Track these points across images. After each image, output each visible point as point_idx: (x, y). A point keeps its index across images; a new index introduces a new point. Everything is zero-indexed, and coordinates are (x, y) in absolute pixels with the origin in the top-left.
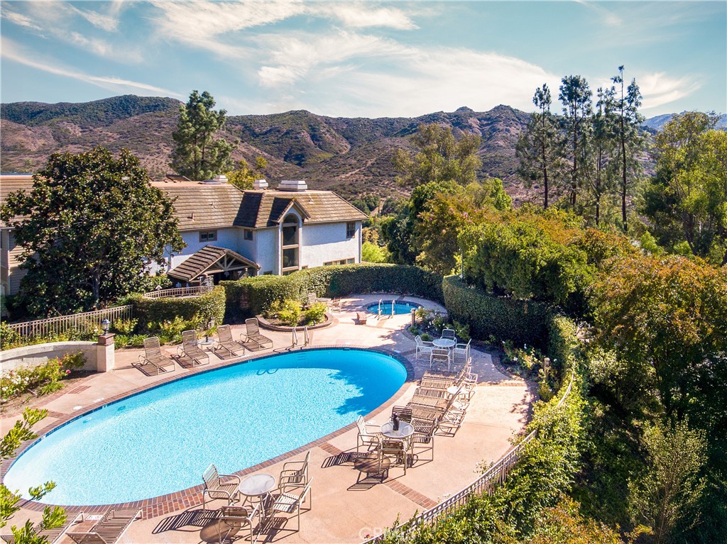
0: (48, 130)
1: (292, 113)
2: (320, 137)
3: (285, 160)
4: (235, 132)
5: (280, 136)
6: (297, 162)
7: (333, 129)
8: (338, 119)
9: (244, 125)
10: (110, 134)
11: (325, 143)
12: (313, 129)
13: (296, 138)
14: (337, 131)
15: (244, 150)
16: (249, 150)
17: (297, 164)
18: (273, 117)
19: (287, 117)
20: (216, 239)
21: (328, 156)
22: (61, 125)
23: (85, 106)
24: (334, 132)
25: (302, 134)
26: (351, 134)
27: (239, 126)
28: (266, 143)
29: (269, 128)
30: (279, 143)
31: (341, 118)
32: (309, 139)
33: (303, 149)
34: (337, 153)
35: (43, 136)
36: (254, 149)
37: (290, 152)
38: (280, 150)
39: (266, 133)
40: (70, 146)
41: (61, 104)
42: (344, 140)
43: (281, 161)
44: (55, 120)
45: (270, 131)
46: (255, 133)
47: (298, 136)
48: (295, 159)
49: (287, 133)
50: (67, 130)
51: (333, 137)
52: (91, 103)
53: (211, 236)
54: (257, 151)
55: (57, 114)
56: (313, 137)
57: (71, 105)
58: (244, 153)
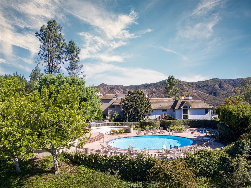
0: (149, 90)
1: (212, 79)
2: (222, 86)
3: (210, 94)
4: (194, 87)
5: (208, 87)
6: (214, 95)
7: (227, 83)
8: (229, 80)
9: (196, 84)
10: (162, 90)
11: (224, 88)
12: (220, 84)
13: (214, 87)
14: (229, 84)
15: (196, 92)
16: (198, 92)
17: (214, 96)
18: (206, 81)
19: (210, 81)
20: (166, 112)
21: (225, 92)
22: (151, 88)
23: (156, 83)
24: (228, 84)
25: (216, 86)
26: (235, 85)
27: (195, 85)
28: (203, 89)
29: (204, 85)
30: (208, 89)
31: (231, 79)
32: (218, 87)
33: (216, 90)
34: (229, 91)
35: (148, 91)
36: (199, 91)
37: (212, 92)
38: (208, 91)
39: (203, 86)
40: (153, 93)
41: (152, 83)
42: (232, 87)
43: (209, 95)
44: (150, 87)
45: (205, 86)
46: (200, 87)
47: (214, 86)
48: (213, 94)
49: (210, 86)
50: (153, 89)
51: (227, 86)
52: (158, 83)
53: (165, 111)
54: (200, 92)
55: (151, 86)
56: (220, 87)
57: (154, 83)
58: (196, 93)
